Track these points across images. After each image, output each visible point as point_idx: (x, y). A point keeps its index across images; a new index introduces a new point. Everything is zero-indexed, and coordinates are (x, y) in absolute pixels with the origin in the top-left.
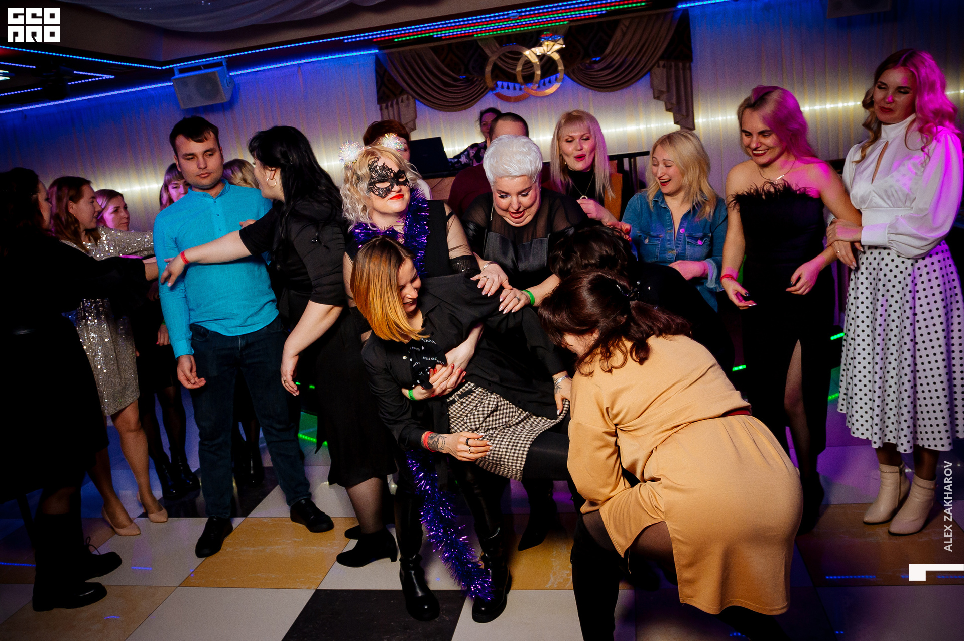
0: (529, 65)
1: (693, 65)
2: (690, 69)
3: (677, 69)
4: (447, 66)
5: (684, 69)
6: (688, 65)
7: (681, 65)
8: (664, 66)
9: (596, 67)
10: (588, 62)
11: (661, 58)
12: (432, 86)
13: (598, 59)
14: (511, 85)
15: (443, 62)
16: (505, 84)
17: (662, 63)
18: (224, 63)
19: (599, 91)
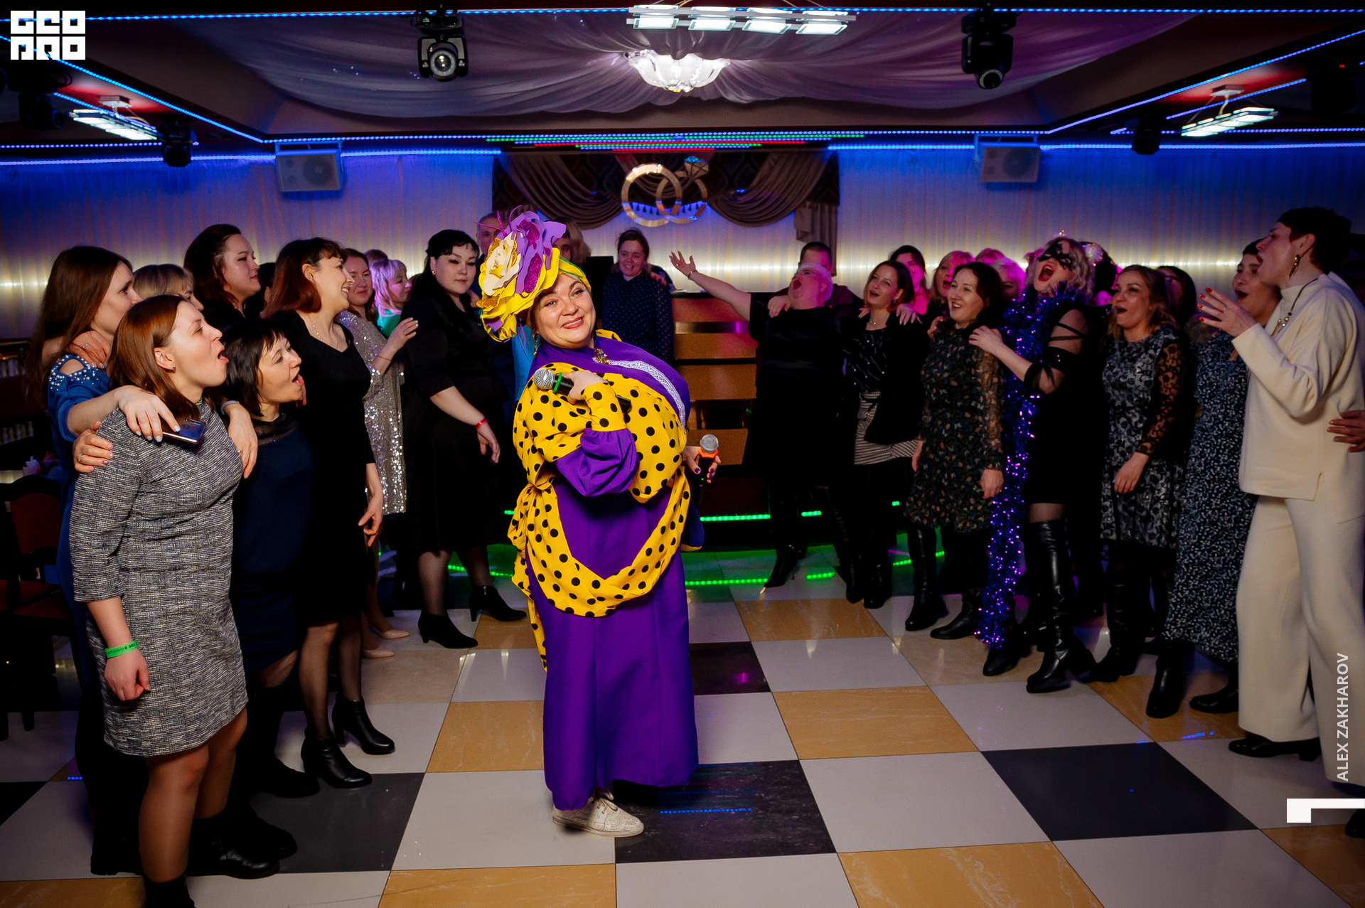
0: (669, 189)
1: (839, 209)
2: (836, 212)
3: (822, 211)
4: (578, 178)
5: (830, 212)
6: (834, 208)
7: (827, 207)
8: (810, 207)
9: (741, 199)
10: (732, 193)
11: (809, 198)
12: (559, 199)
13: (742, 191)
14: (648, 208)
15: (573, 173)
16: (642, 206)
17: (808, 203)
18: (340, 146)
19: (741, 225)
